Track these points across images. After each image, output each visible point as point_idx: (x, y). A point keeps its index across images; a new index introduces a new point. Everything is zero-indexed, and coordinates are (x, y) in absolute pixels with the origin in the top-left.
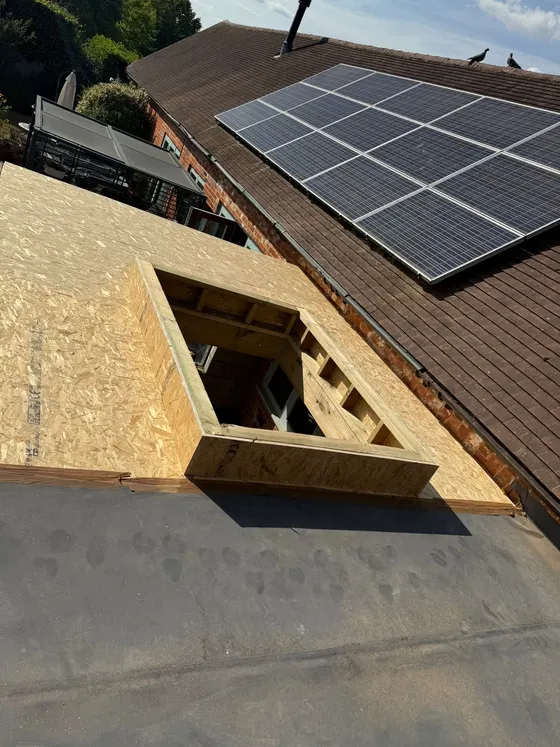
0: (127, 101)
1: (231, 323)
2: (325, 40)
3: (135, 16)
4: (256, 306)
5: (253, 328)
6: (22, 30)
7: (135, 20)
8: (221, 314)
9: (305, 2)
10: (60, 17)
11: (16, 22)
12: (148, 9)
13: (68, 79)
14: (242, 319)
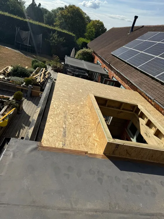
0: (87, 53)
1: (116, 109)
2: (143, 26)
3: (89, 31)
5: (123, 111)
6: (62, 40)
8: (113, 107)
9: (136, 17)
10: (71, 35)
11: (61, 39)
12: (93, 29)
13: (73, 50)
14: (119, 108)
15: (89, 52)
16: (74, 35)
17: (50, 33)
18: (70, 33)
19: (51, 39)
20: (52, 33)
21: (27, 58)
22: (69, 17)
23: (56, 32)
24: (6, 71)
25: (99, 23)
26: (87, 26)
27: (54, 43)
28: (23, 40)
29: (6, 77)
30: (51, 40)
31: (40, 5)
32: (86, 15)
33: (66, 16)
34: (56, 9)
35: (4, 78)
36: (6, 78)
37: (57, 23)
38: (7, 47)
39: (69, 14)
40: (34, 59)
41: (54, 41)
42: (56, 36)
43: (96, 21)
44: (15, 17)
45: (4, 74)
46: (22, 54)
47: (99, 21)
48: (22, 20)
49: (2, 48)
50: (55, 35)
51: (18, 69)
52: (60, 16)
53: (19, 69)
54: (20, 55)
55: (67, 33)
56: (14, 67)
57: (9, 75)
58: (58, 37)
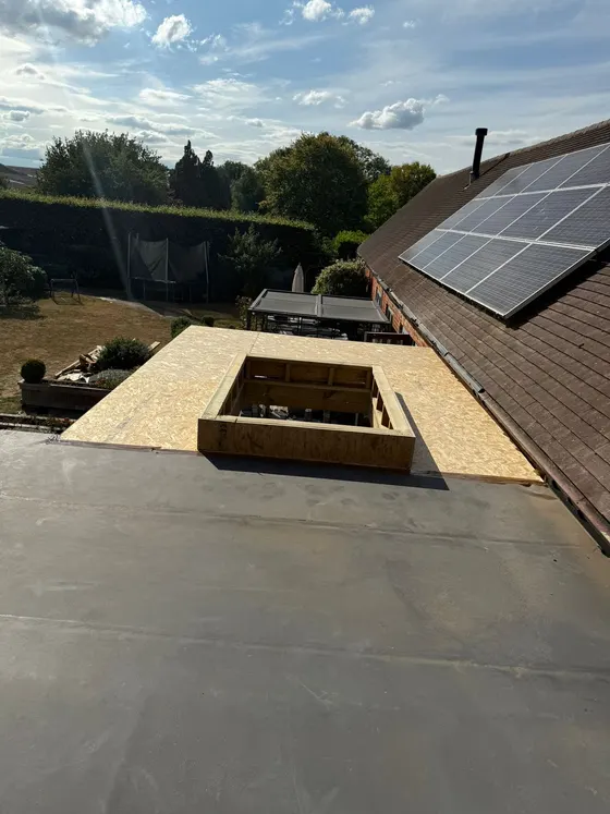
0: (346, 273)
1: (315, 387)
2: (507, 155)
3: (379, 205)
4: (332, 369)
5: (334, 388)
6: (272, 249)
7: (380, 208)
8: (309, 382)
9: (481, 133)
10: (301, 229)
11: (267, 245)
12: (390, 194)
13: (296, 271)
14: (326, 383)
15: (352, 270)
16: (312, 227)
17: (233, 234)
18: (297, 224)
19: (236, 252)
20: (237, 232)
21: (164, 321)
22: (304, 175)
23: (251, 229)
24: (87, 359)
25: (419, 173)
26: (371, 190)
27: (247, 262)
28: (150, 269)
29: (87, 376)
30: (235, 256)
31: (209, 155)
32: (370, 155)
33: (294, 172)
34: (268, 156)
35: (83, 380)
36: (87, 380)
37: (270, 199)
38: (103, 299)
39: (303, 166)
40: (176, 319)
41: (245, 255)
42: (251, 239)
43: (406, 167)
44: (126, 206)
45: (83, 368)
46: (149, 309)
47: (418, 164)
48: (145, 212)
49: (91, 303)
50: (249, 239)
51: (118, 347)
52: (275, 176)
53: (122, 347)
54: (143, 312)
55: (288, 223)
56: (107, 345)
57: (97, 368)
58: (258, 242)
